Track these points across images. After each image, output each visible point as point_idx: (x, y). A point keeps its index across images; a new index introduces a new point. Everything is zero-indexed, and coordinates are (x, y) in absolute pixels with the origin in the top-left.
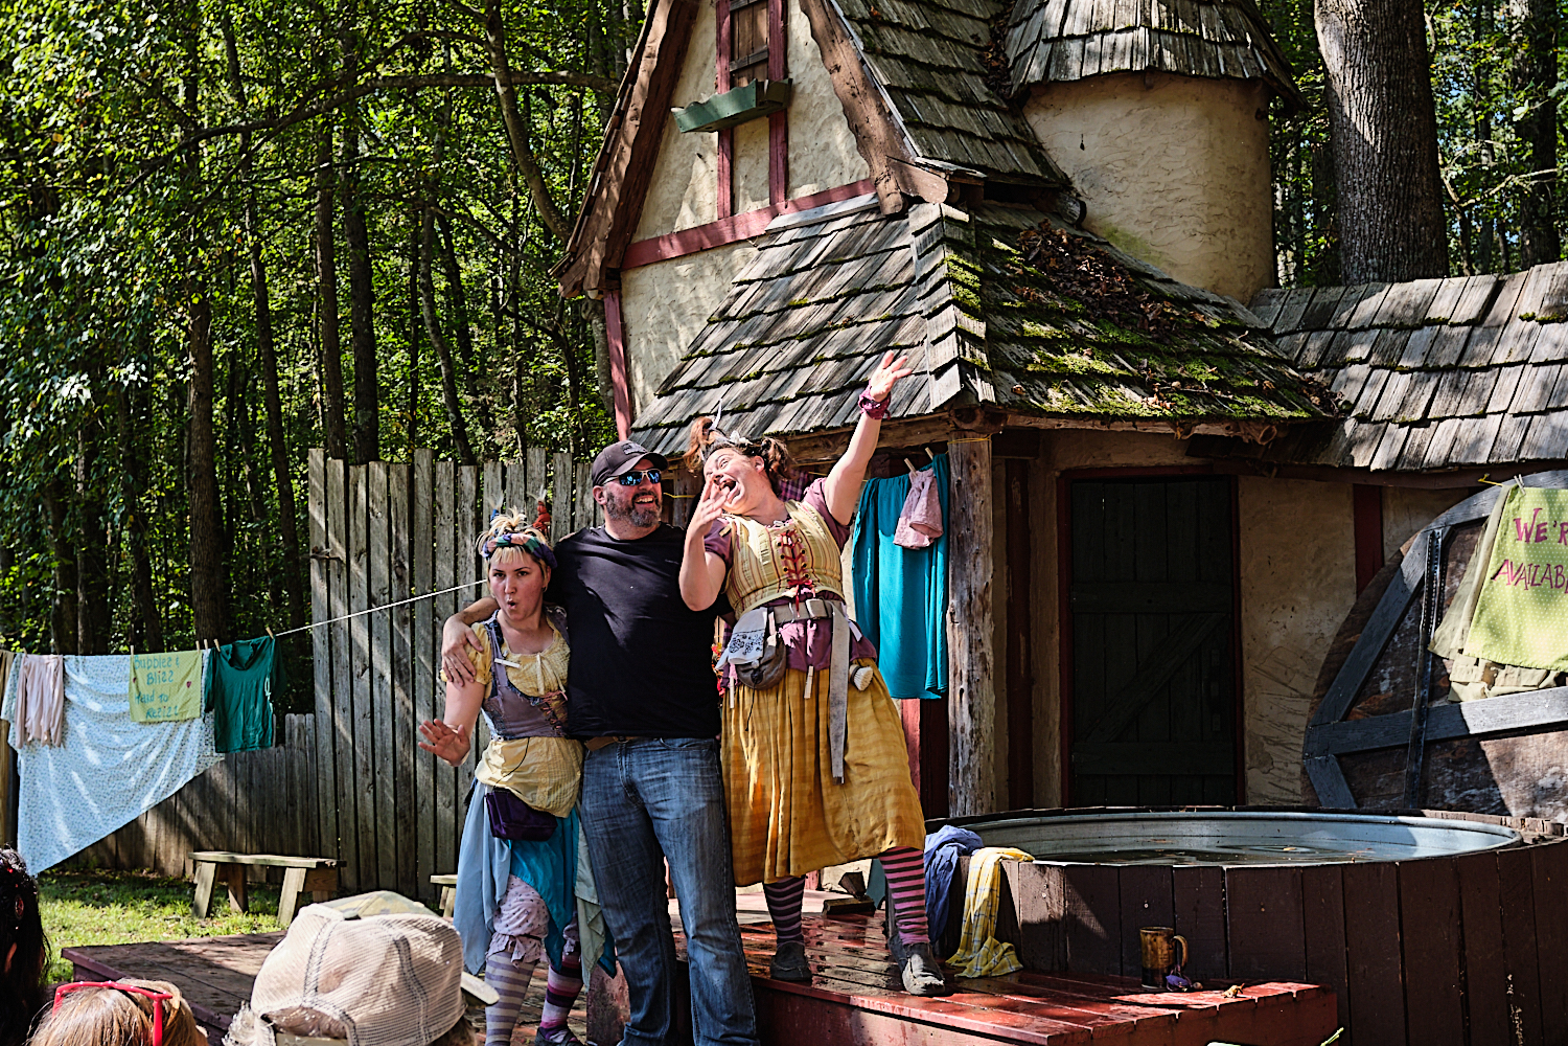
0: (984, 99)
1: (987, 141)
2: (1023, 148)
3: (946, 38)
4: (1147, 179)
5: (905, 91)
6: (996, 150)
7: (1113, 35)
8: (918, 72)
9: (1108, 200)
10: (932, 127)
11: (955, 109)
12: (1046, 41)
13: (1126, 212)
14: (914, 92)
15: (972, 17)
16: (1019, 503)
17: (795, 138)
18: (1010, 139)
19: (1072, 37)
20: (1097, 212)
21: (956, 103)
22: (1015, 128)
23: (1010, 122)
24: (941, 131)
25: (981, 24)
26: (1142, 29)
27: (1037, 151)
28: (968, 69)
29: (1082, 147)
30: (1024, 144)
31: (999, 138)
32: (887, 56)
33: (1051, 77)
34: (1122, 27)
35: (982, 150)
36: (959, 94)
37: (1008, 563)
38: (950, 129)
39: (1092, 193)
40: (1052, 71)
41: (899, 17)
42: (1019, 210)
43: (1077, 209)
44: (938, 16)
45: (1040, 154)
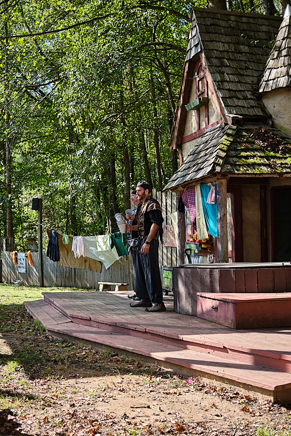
0: (250, 97)
1: (249, 108)
2: (259, 108)
3: (243, 83)
4: (290, 114)
5: (226, 98)
6: (251, 110)
7: (280, 78)
8: (232, 92)
9: (280, 120)
10: (232, 106)
11: (241, 101)
12: (265, 81)
13: (285, 122)
14: (229, 98)
15: (253, 76)
16: (264, 196)
17: (210, 110)
18: (255, 107)
19: (271, 80)
20: (278, 123)
21: (241, 99)
22: (258, 104)
23: (256, 103)
24: (234, 107)
25: (256, 78)
26: (287, 76)
27: (263, 109)
28: (247, 90)
29: (274, 107)
30: (260, 107)
31: (252, 107)
32: (223, 89)
33: (265, 91)
34: (282, 76)
35: (246, 110)
36: (243, 97)
37: (261, 210)
38: (238, 106)
39: (276, 118)
40: (265, 89)
41: (230, 79)
42: (255, 124)
43: (271, 123)
44: (242, 77)
45: (264, 110)
